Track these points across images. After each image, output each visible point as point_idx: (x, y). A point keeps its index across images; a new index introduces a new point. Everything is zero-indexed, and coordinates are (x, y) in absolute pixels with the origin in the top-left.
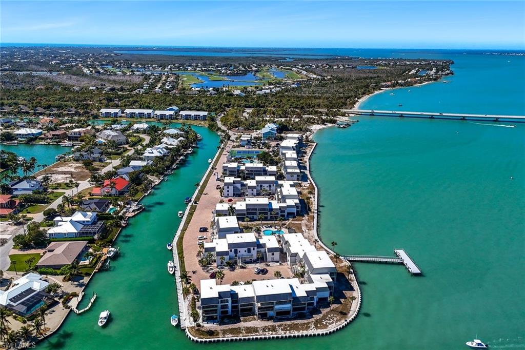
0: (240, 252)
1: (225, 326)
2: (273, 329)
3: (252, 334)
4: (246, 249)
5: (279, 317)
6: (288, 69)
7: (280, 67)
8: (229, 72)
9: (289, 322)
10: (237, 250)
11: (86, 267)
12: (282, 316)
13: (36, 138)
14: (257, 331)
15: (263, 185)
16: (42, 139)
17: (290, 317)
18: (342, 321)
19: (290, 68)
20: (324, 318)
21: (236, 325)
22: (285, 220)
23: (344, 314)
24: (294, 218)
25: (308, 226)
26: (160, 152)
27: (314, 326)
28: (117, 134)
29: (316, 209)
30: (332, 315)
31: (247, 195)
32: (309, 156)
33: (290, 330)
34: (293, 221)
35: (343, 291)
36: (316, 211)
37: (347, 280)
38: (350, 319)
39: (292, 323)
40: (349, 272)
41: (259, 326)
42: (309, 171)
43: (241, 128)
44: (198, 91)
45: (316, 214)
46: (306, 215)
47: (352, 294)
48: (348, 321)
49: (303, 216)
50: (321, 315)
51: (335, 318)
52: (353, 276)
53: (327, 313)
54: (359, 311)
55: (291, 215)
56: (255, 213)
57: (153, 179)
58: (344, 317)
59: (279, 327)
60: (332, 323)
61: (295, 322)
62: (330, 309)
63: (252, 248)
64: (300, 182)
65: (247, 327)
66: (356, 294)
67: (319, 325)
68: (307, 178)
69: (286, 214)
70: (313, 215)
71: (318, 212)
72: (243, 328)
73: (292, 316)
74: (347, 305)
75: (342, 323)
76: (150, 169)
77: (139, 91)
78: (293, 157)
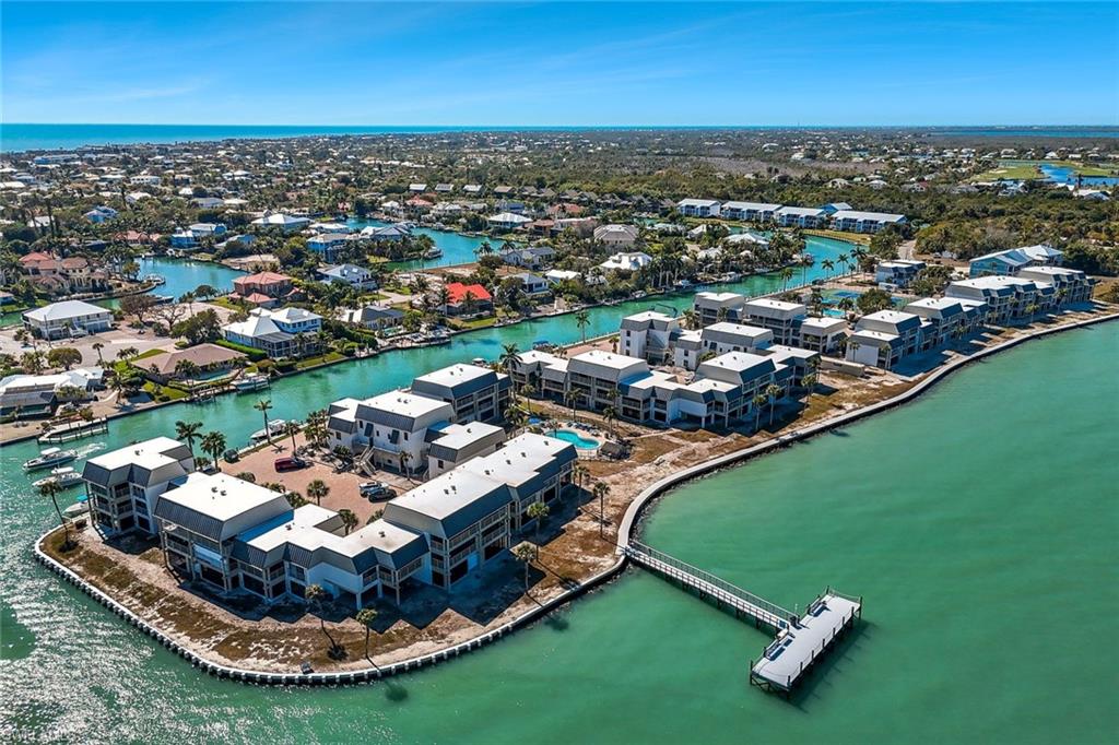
0: (377, 433)
1: (106, 547)
2: (151, 598)
4: (391, 430)
9: (201, 601)
10: (372, 426)
12: (210, 582)
14: (123, 585)
18: (297, 668)
20: (272, 638)
21: (122, 554)
22: (655, 427)
23: (337, 654)
24: (686, 430)
25: (689, 457)
26: (635, 263)
27: (222, 639)
28: (622, 230)
29: (802, 431)
30: (303, 642)
31: (672, 364)
32: (1046, 331)
33: (172, 618)
34: (673, 435)
35: (449, 611)
36: (788, 437)
37: (519, 595)
38: (324, 675)
39: (201, 607)
40: (565, 582)
41: (145, 580)
42: (974, 359)
43: (946, 254)
44: (977, 187)
45: (774, 442)
46: (735, 435)
47: (456, 628)
48: (310, 676)
49: (725, 433)
50: (284, 626)
51: (298, 652)
52: (557, 593)
53: (303, 632)
54: (387, 674)
55: (689, 423)
56: (588, 388)
57: (559, 305)
58: (319, 662)
59: (167, 600)
60: (267, 658)
61: (211, 608)
62: (328, 625)
63: (402, 433)
64: (881, 371)
65: (126, 569)
66: (468, 634)
67: (234, 644)
68: (930, 370)
69: (670, 412)
70: (761, 440)
71: (791, 441)
72: (117, 567)
73: (229, 594)
74: (392, 641)
75: (288, 671)
76: (568, 287)
77: (833, 183)
78: (932, 306)
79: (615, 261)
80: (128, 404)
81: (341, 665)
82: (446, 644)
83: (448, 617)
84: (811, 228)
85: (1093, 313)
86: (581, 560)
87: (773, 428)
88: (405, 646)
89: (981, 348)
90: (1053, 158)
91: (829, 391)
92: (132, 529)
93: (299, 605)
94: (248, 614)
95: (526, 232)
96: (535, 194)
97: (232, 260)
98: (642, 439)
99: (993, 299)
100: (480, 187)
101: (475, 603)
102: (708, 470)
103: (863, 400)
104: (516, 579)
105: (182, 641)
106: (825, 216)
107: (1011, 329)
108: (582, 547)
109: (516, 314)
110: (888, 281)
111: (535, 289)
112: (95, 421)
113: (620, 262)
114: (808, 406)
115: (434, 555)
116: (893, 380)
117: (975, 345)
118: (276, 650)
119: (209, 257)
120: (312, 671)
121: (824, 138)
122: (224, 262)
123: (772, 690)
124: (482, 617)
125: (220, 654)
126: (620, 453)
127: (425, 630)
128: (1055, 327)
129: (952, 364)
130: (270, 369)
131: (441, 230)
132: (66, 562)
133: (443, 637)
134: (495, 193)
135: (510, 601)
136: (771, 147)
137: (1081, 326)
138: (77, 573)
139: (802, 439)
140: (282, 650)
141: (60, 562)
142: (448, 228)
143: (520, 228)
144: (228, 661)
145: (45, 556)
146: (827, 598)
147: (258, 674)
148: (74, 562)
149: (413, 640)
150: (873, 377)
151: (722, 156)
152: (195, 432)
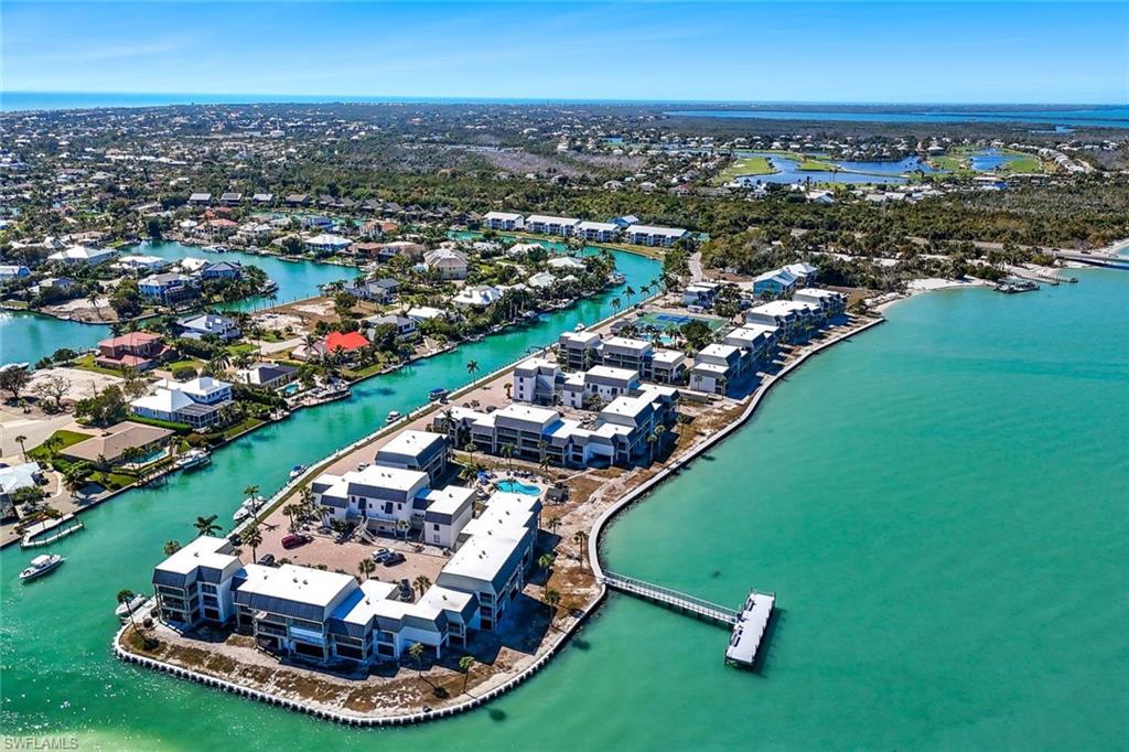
0: (371, 506)
1: (188, 640)
2: (262, 676)
3: (214, 673)
4: (384, 503)
5: (302, 656)
6: (1026, 151)
7: (1011, 146)
8: (857, 154)
9: (308, 672)
10: (365, 500)
11: (127, 474)
12: (305, 655)
13: (333, 254)
14: (229, 669)
15: (600, 387)
16: (340, 255)
17: (321, 663)
18: (417, 709)
19: (1036, 148)
20: (385, 690)
21: (208, 644)
22: (575, 468)
23: (441, 694)
24: (601, 468)
25: (611, 494)
26: (486, 297)
27: (346, 698)
28: (453, 256)
29: (683, 459)
30: (410, 689)
31: (561, 404)
32: (822, 346)
33: (292, 689)
34: (592, 473)
35: (503, 648)
36: (674, 466)
37: (547, 627)
38: (441, 711)
39: (311, 677)
40: (573, 612)
41: (245, 662)
42: (779, 378)
43: (729, 270)
44: (730, 189)
45: (666, 472)
46: (637, 468)
47: (517, 660)
48: (431, 713)
49: (630, 468)
50: (388, 680)
51: (411, 697)
52: (572, 622)
53: (406, 682)
54: (484, 702)
55: (600, 461)
56: (515, 439)
57: (430, 346)
58: (434, 702)
59: (277, 675)
60: (390, 706)
61: (319, 676)
62: (424, 674)
63: (395, 504)
64: (719, 397)
65: (221, 656)
66: (526, 663)
67: (358, 700)
68: (752, 392)
69: (585, 455)
70: (657, 470)
71: (678, 468)
72: (212, 655)
73: (328, 662)
74: (475, 678)
75: (412, 713)
76: (434, 327)
77: (609, 185)
78: (744, 337)
79: (466, 296)
80: (83, 496)
81: (450, 701)
82: (515, 673)
83: (505, 652)
84: (609, 242)
85: (849, 326)
86: (575, 592)
87: (662, 458)
88: (487, 679)
89: (781, 367)
90: (778, 149)
91: (689, 420)
92: (200, 621)
93: (389, 662)
94: (353, 675)
95: (349, 256)
96: (334, 204)
97: (55, 308)
98: (571, 480)
99: (782, 323)
100: (270, 196)
101: (519, 638)
102: (630, 502)
103: (716, 426)
104: (538, 615)
105: (312, 704)
106: (618, 230)
107: (798, 347)
108: (572, 582)
109: (396, 358)
110: (695, 303)
111: (404, 331)
112: (65, 518)
113: (471, 297)
114: (678, 436)
115: (482, 608)
116: (730, 404)
117: (777, 365)
118: (394, 698)
119: (24, 305)
120: (430, 710)
121: (576, 120)
122: (44, 310)
123: (741, 666)
124: (531, 648)
125: (352, 709)
126: (561, 495)
127: (494, 665)
128: (826, 342)
129: (766, 384)
130: (203, 443)
131: (256, 254)
132: (159, 658)
133: (510, 668)
134: (289, 202)
135: (542, 633)
136: (533, 133)
137: (844, 339)
138: (178, 665)
139: (684, 466)
140: (398, 698)
141: (154, 659)
142: (263, 252)
143: (343, 251)
144: (364, 714)
145: (136, 656)
146: (752, 596)
147: (392, 719)
148: (168, 657)
149: (490, 674)
150: (715, 403)
151: (490, 145)
152: (212, 524)
